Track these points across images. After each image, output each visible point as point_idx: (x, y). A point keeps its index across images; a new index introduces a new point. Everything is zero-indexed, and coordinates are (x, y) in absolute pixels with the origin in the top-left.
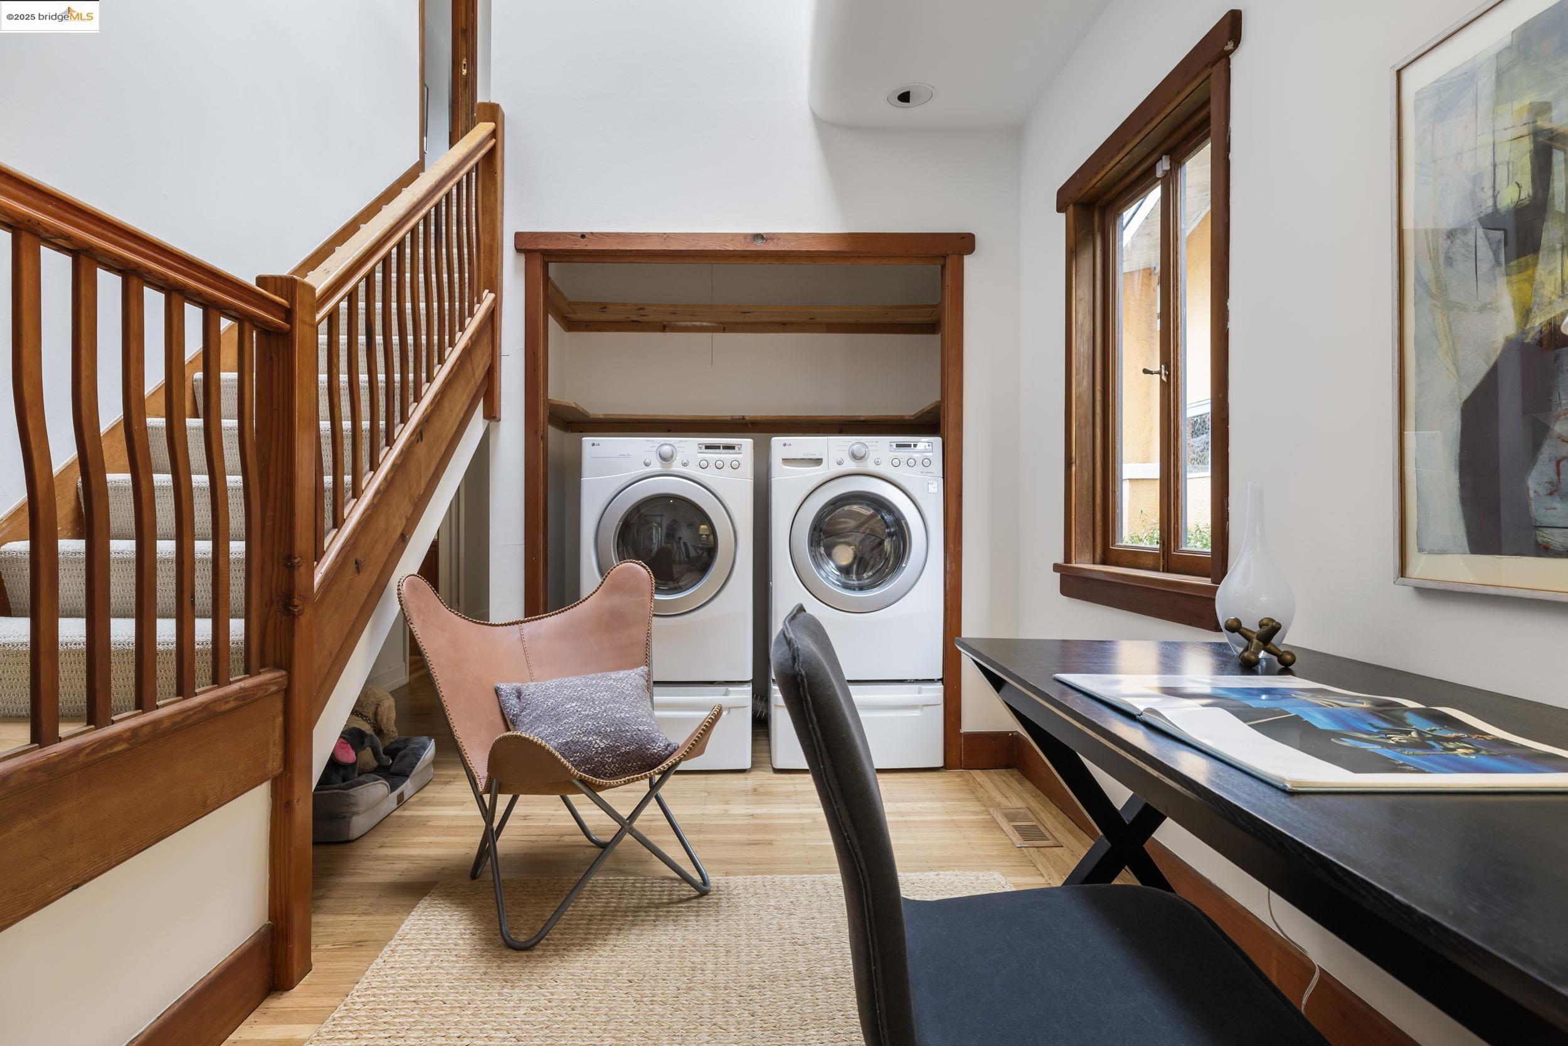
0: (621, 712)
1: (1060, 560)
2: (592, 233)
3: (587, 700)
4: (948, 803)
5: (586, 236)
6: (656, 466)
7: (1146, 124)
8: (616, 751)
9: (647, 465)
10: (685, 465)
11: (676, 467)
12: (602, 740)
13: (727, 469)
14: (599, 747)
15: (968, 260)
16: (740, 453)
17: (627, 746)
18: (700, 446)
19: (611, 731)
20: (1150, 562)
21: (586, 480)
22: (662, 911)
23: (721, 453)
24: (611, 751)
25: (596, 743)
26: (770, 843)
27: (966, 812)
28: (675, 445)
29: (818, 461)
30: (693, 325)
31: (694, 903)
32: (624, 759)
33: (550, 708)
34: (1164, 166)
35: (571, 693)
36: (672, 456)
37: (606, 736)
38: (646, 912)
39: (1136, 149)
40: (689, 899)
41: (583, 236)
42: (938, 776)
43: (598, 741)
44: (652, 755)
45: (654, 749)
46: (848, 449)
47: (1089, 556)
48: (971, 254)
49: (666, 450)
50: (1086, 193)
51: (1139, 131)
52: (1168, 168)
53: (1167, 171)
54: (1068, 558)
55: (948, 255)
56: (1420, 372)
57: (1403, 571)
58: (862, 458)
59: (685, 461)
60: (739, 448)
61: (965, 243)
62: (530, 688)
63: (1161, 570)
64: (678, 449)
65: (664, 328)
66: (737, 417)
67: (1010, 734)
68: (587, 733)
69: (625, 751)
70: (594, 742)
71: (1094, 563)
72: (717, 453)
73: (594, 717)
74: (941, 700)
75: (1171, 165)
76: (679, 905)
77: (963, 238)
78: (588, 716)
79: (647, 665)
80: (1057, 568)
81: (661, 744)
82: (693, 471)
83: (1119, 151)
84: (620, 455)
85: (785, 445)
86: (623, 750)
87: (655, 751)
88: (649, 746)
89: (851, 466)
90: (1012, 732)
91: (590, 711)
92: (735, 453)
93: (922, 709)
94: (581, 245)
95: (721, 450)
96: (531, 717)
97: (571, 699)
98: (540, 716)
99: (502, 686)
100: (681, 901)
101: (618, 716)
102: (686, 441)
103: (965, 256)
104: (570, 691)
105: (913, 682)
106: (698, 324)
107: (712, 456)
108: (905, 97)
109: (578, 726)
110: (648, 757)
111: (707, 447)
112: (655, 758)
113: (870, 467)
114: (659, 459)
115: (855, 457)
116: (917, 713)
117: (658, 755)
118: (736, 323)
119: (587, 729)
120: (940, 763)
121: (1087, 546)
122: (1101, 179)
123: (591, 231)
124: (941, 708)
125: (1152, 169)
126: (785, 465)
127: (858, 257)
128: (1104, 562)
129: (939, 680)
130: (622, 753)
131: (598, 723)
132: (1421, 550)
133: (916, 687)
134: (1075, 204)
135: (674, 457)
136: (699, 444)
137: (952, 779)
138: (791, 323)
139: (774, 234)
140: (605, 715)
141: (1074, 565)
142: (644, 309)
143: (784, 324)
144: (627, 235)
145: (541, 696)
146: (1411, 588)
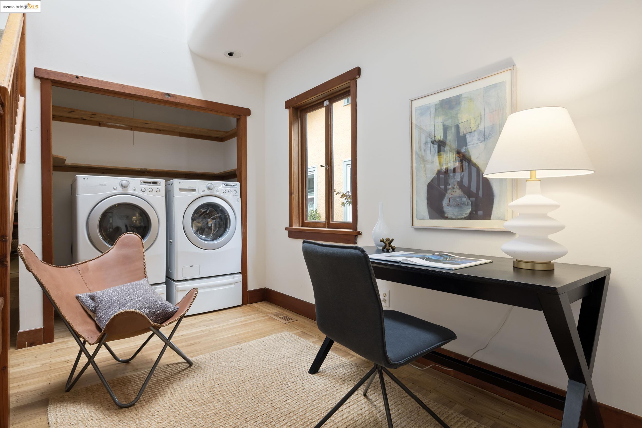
0: (152, 298)
1: (288, 226)
2: (82, 77)
3: (133, 294)
4: (252, 316)
5: (79, 78)
6: (120, 190)
7: (326, 90)
8: (153, 314)
9: (115, 189)
10: (134, 190)
11: (130, 191)
12: (147, 310)
13: (154, 192)
14: (146, 313)
15: (248, 118)
16: (160, 186)
17: (158, 311)
18: (141, 182)
19: (150, 306)
20: (322, 226)
21: (79, 196)
22: (179, 375)
23: (151, 185)
24: (151, 314)
25: (145, 312)
26: (199, 343)
27: (260, 317)
28: (129, 181)
29: (194, 190)
30: (116, 125)
31: (189, 369)
32: (157, 316)
33: (116, 301)
34: (326, 103)
35: (123, 293)
36: (128, 186)
37: (148, 308)
38: (173, 378)
39: (319, 96)
40: (186, 369)
41: (77, 77)
42: (242, 308)
43: (145, 311)
44: (169, 313)
45: (170, 310)
46: (206, 186)
47: (298, 225)
48: (249, 116)
49: (124, 182)
50: (298, 105)
51: (323, 92)
52: (328, 104)
53: (327, 105)
54: (291, 225)
55: (241, 115)
56: (417, 175)
57: (413, 225)
58: (211, 189)
59: (134, 188)
60: (159, 183)
61: (247, 112)
62: (98, 294)
63: (327, 228)
64: (131, 183)
65: (100, 125)
66: (143, 169)
67: (264, 289)
68: (139, 309)
69: (158, 313)
70: (144, 312)
71: (299, 227)
72: (150, 185)
73: (141, 301)
74: (241, 280)
75: (329, 103)
76: (184, 372)
77: (247, 110)
78: (137, 301)
79: (146, 278)
80: (286, 229)
81: (172, 308)
82: (137, 193)
83: (314, 95)
84: (100, 184)
85: (180, 183)
86: (157, 313)
87: (171, 311)
88: (168, 309)
89: (207, 192)
90: (264, 288)
91: (137, 299)
92: (157, 186)
93: (235, 284)
94: (76, 81)
95: (151, 184)
96: (106, 306)
97: (125, 295)
98: (112, 305)
99: (80, 295)
100: (183, 370)
101: (151, 299)
102: (134, 179)
103: (247, 117)
104: (122, 292)
105: (230, 275)
106: (118, 125)
107: (147, 186)
108: (231, 54)
109: (135, 306)
110: (167, 314)
111: (145, 182)
112: (171, 314)
113: (216, 193)
114: (121, 186)
115: (209, 188)
116: (233, 286)
117: (172, 313)
118: (137, 127)
119: (139, 307)
120: (241, 303)
121: (297, 221)
122: (305, 102)
123: (82, 76)
124: (241, 283)
125: (322, 103)
126: (180, 191)
127: (208, 110)
128: (302, 226)
129: (239, 273)
130: (156, 314)
131: (143, 303)
132: (417, 219)
133: (232, 276)
134: (293, 107)
135: (129, 186)
136: (141, 181)
137: (246, 308)
138: (163, 130)
139: (174, 95)
140: (145, 299)
141: (293, 227)
142: (95, 115)
143: (160, 130)
144: (102, 82)
145: (107, 296)
146: (413, 228)
